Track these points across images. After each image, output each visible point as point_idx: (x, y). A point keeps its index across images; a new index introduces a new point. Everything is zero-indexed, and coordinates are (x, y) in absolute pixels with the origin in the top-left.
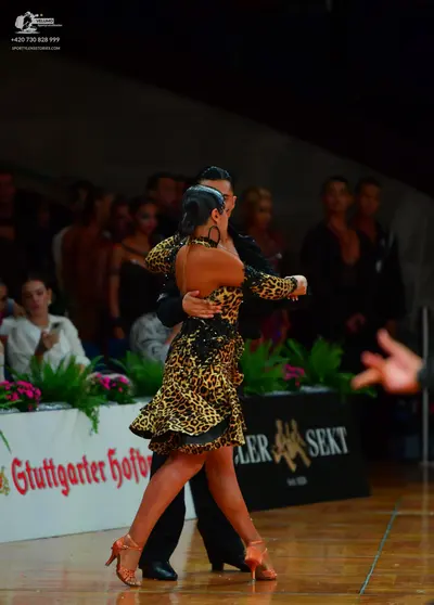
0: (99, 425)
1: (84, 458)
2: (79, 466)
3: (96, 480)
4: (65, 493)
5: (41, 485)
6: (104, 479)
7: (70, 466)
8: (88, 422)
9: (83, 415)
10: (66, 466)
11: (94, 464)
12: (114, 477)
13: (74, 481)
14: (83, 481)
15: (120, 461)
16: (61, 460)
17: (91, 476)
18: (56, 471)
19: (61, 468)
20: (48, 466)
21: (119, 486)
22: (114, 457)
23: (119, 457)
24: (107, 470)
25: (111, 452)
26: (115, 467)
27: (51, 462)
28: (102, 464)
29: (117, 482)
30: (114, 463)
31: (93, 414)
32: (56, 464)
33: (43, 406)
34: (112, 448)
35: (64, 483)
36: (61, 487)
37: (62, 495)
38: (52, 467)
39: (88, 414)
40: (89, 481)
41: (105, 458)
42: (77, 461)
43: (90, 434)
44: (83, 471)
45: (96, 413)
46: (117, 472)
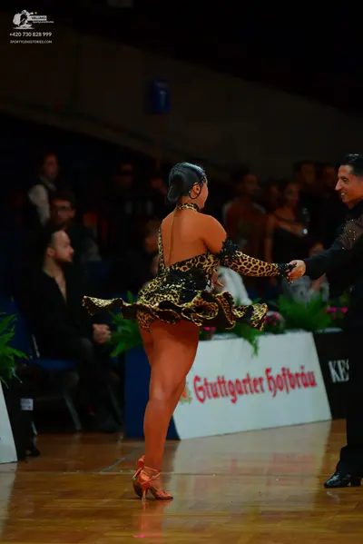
0: (259, 351)
1: (248, 375)
2: (244, 381)
3: (257, 391)
4: (234, 401)
5: (216, 395)
6: (263, 390)
7: (237, 381)
8: (250, 348)
9: (247, 343)
10: (234, 382)
11: (255, 381)
12: (270, 389)
13: (240, 392)
14: (246, 392)
15: (275, 377)
16: (231, 376)
17: (253, 388)
18: (227, 384)
19: (230, 383)
20: (221, 382)
21: (274, 395)
22: (270, 374)
23: (274, 374)
24: (265, 383)
25: (268, 371)
26: (271, 382)
27: (223, 378)
28: (261, 380)
29: (272, 394)
30: (270, 378)
31: (254, 342)
32: (227, 379)
33: (216, 336)
34: (268, 367)
35: (233, 393)
36: (231, 397)
37: (230, 403)
38: (224, 382)
39: (251, 341)
40: (252, 392)
41: (264, 377)
42: (242, 377)
43: (252, 356)
44: (248, 385)
45: (257, 341)
46: (272, 385)
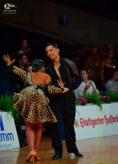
0: (102, 109)
1: (98, 118)
2: (97, 120)
3: (102, 123)
4: (94, 127)
5: (87, 125)
6: (103, 123)
7: (95, 120)
8: (99, 108)
9: (98, 106)
10: (94, 120)
11: (101, 120)
12: (106, 123)
13: (96, 124)
14: (98, 124)
15: (108, 118)
16: (93, 118)
17: (100, 122)
18: (91, 121)
19: (92, 120)
20: (89, 120)
21: (107, 125)
22: (106, 117)
23: (107, 117)
24: (104, 120)
25: (105, 116)
26: (106, 120)
27: (90, 119)
28: (103, 119)
30: (106, 119)
31: (101, 106)
32: (91, 119)
33: (87, 104)
35: (93, 124)
36: (92, 125)
38: (90, 120)
39: (99, 106)
40: (100, 124)
41: (104, 118)
42: (96, 118)
43: (100, 111)
44: (98, 121)
45: (102, 106)
46: (107, 121)
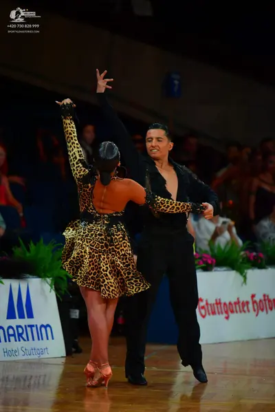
0: (248, 281)
1: (238, 299)
2: (235, 303)
3: (245, 312)
4: (227, 318)
5: (214, 313)
6: (249, 311)
7: (230, 303)
8: (241, 279)
9: (238, 274)
10: (227, 303)
11: (243, 303)
12: (254, 310)
13: (232, 312)
14: (237, 312)
15: (258, 301)
16: (226, 299)
17: (241, 308)
18: (222, 305)
19: (225, 304)
20: (218, 303)
21: (257, 315)
22: (255, 299)
23: (257, 299)
24: (250, 306)
25: (253, 296)
26: (255, 305)
27: (220, 300)
28: (248, 303)
29: (256, 313)
30: (254, 302)
31: (244, 274)
32: (222, 301)
33: (215, 268)
34: (254, 293)
35: (226, 312)
36: (225, 315)
37: (225, 320)
38: (220, 303)
39: (241, 274)
40: (241, 311)
41: (249, 299)
42: (234, 300)
43: (242, 285)
44: (237, 306)
45: (246, 273)
46: (256, 307)
